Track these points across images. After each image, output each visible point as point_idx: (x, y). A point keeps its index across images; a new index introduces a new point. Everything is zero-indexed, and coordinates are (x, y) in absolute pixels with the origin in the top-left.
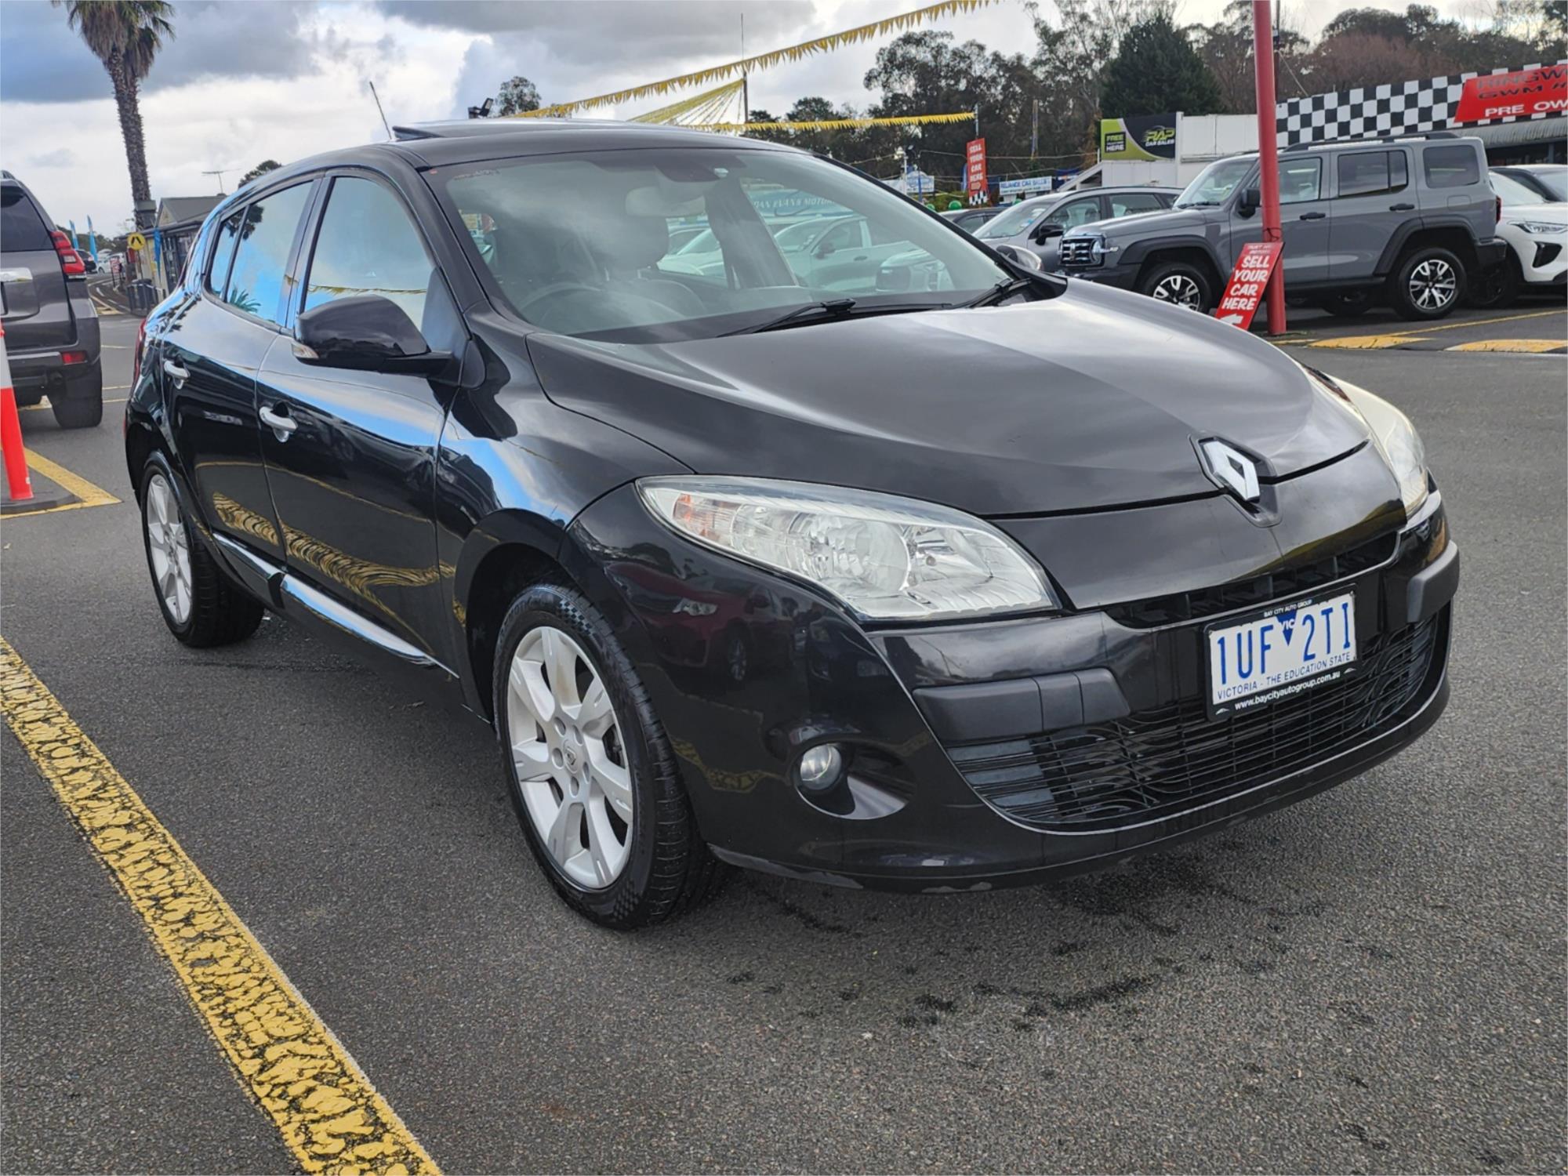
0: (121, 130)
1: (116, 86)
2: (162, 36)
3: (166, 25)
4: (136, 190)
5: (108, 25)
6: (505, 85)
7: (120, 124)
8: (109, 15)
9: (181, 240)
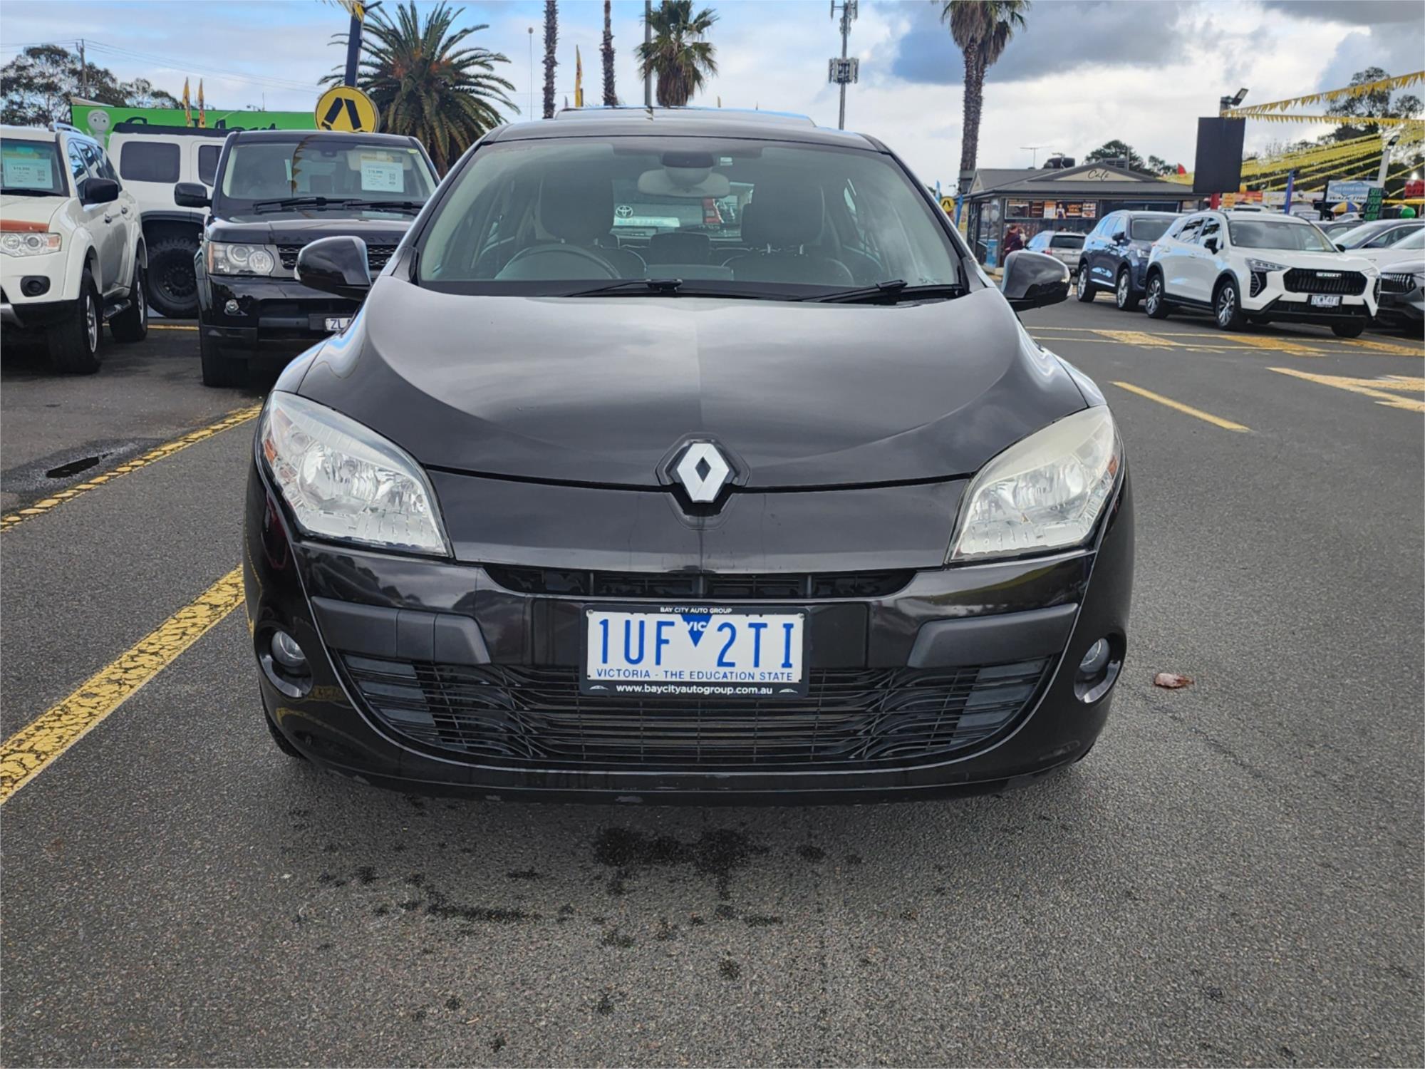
0: (963, 109)
1: (967, 72)
2: (1015, 29)
3: (1021, 18)
4: (964, 160)
5: (972, 19)
6: (1358, 76)
7: (963, 103)
8: (974, 11)
9: (983, 206)
